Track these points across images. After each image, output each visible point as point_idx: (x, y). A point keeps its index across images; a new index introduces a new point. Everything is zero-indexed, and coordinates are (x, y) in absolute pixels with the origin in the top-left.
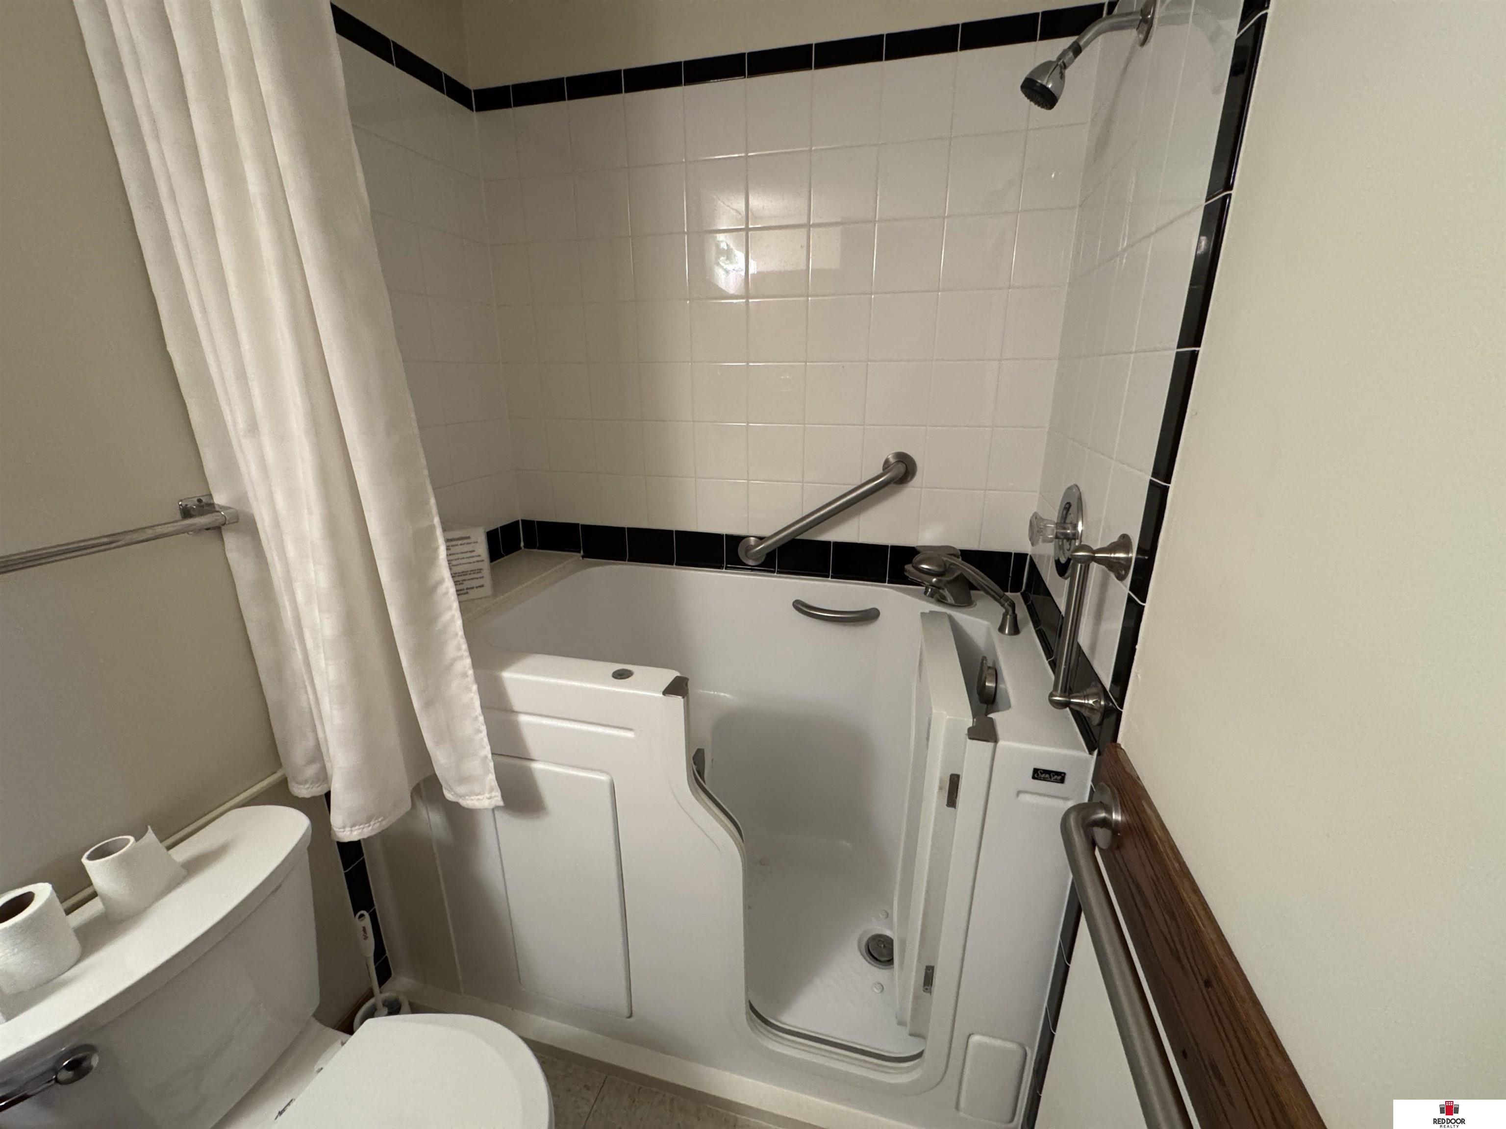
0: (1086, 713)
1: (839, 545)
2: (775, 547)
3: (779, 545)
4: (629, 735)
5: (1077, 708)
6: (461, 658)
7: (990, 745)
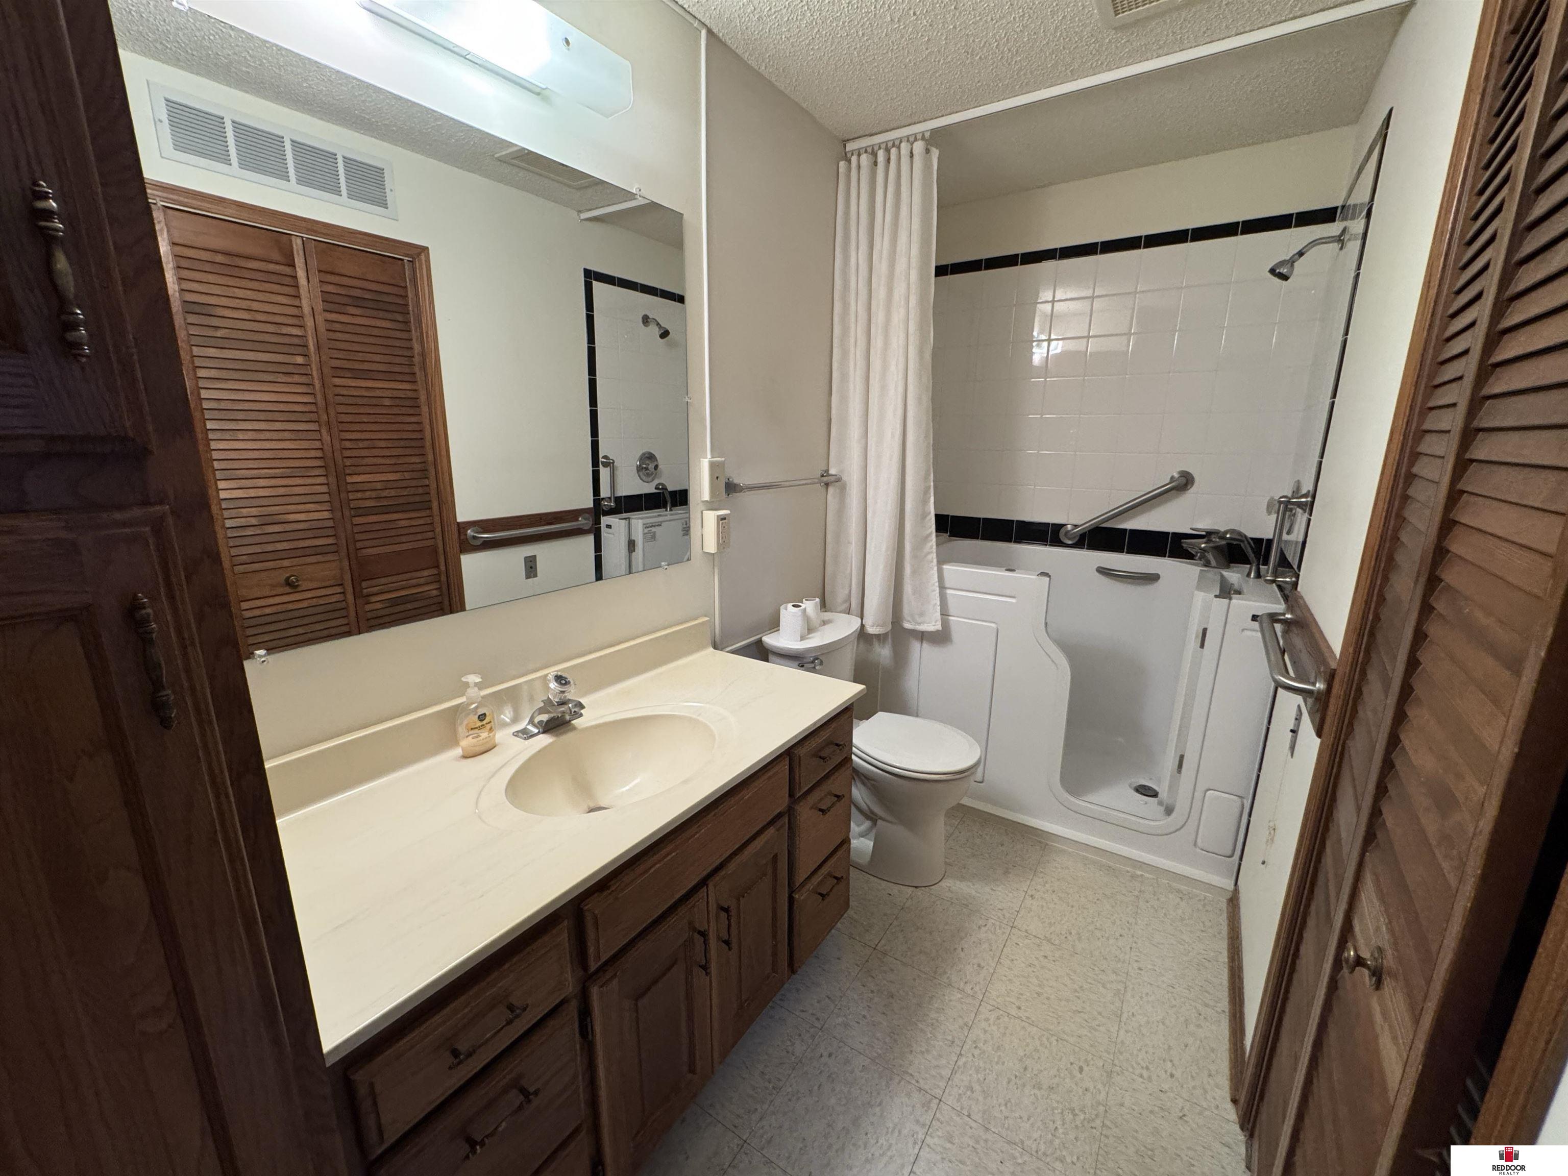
0: (1283, 585)
1: (1134, 532)
2: (1086, 530)
3: (1089, 529)
4: (1013, 601)
5: (1280, 583)
6: (932, 552)
7: (1227, 601)
